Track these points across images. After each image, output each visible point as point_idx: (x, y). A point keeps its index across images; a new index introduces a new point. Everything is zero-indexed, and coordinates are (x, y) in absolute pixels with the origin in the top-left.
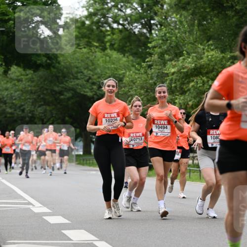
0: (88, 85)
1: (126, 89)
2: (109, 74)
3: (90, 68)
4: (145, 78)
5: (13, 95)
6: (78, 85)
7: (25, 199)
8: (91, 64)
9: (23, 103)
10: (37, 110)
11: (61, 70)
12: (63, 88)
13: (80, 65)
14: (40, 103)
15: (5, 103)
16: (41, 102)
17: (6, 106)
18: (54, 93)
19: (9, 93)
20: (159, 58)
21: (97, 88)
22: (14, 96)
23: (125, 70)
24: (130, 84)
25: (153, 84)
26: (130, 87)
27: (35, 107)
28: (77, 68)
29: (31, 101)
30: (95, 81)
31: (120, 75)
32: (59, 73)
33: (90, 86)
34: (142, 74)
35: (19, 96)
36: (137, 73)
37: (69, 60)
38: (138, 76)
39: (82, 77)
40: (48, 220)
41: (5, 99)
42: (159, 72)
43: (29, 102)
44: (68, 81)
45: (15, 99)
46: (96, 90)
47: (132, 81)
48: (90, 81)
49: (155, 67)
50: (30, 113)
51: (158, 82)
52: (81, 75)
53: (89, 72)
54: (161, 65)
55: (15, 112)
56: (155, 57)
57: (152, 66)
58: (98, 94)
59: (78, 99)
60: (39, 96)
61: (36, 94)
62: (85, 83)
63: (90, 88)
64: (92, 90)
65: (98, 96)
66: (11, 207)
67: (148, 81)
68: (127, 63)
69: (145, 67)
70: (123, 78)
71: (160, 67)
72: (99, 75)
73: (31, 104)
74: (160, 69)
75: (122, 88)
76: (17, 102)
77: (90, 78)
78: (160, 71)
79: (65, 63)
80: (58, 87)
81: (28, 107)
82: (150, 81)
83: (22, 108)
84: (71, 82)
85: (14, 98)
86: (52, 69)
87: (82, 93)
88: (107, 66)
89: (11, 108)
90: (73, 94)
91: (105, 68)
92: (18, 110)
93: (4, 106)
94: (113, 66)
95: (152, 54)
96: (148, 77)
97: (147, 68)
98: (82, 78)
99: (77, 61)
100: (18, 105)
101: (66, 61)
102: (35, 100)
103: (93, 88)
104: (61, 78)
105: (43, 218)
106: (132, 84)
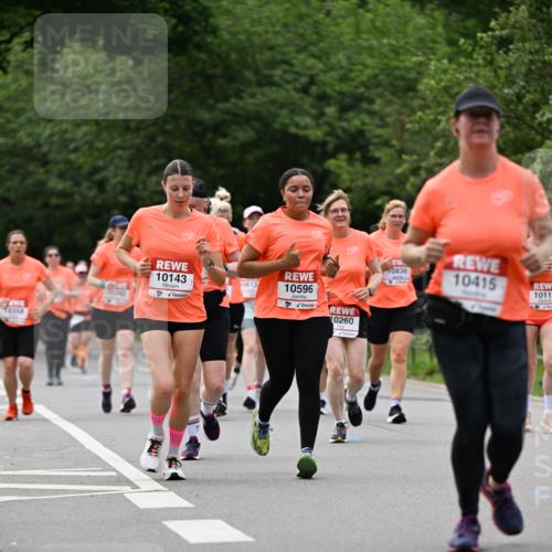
0: (307, 103)
1: (429, 116)
2: (374, 68)
3: (313, 49)
4: (487, 81)
5: (68, 136)
6: (273, 102)
7: (107, 467)
8: (314, 37)
9: (101, 163)
10: (144, 184)
11: (219, 56)
12: (227, 112)
13: (280, 41)
14: (155, 163)
15: (44, 161)
16: (155, 158)
17: (47, 172)
18: (197, 129)
19: (56, 129)
20: (532, 15)
21: (336, 115)
22: (73, 140)
23: (424, 53)
24: (439, 98)
25: (514, 98)
26: (441, 109)
27: (139, 172)
28: (272, 48)
29: (126, 154)
30: (329, 90)
31: (408, 69)
32: (216, 66)
33: (313, 106)
34: (478, 65)
35: (88, 138)
36: (463, 64)
37: (247, 26)
38: (467, 75)
39: (289, 77)
40: (179, 532)
41: (45, 149)
42: (532, 62)
43: (120, 157)
44: (243, 91)
45: (76, 150)
46: (332, 120)
47: (446, 90)
48: (314, 89)
49: (520, 45)
50: (123, 192)
51: (528, 92)
52: (285, 72)
53: (311, 61)
54: (537, 39)
55: (76, 189)
56: (521, 14)
57: (511, 42)
58: (340, 132)
59: (275, 148)
60: (152, 139)
61: (142, 133)
62: (295, 96)
63: (314, 112)
64: (321, 121)
65: (338, 137)
66: (65, 491)
67: (497, 91)
68: (429, 32)
69: (488, 46)
70: (417, 81)
71: (537, 46)
72: (341, 72)
73: (125, 164)
74: (537, 52)
75: (414, 113)
76: (82, 160)
77: (312, 81)
78: (536, 57)
79: (233, 34)
80: (211, 109)
81: (115, 176)
82: (506, 91)
83: (97, 177)
84: (253, 96)
85: (72, 146)
86: (195, 53)
87: (292, 130)
88: (365, 44)
89: (61, 176)
90: (257, 132)
91: (360, 50)
92: (85, 185)
93: (42, 170)
94: (385, 41)
95: (512, 4)
96: (497, 76)
97: (494, 48)
98: (288, 82)
99: (270, 29)
100: (86, 169)
101: (235, 29)
102: (139, 150)
103: (322, 114)
104: (221, 81)
105: (165, 527)
106: (447, 99)
